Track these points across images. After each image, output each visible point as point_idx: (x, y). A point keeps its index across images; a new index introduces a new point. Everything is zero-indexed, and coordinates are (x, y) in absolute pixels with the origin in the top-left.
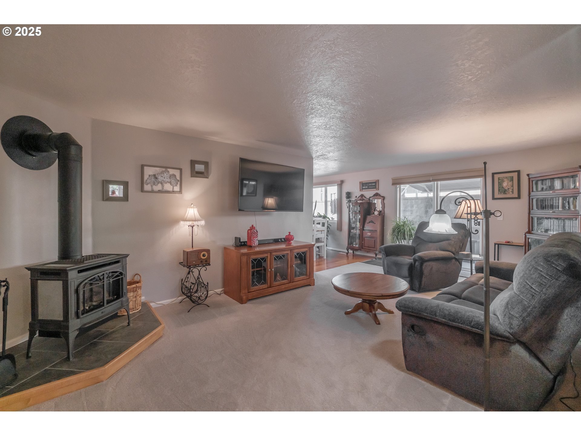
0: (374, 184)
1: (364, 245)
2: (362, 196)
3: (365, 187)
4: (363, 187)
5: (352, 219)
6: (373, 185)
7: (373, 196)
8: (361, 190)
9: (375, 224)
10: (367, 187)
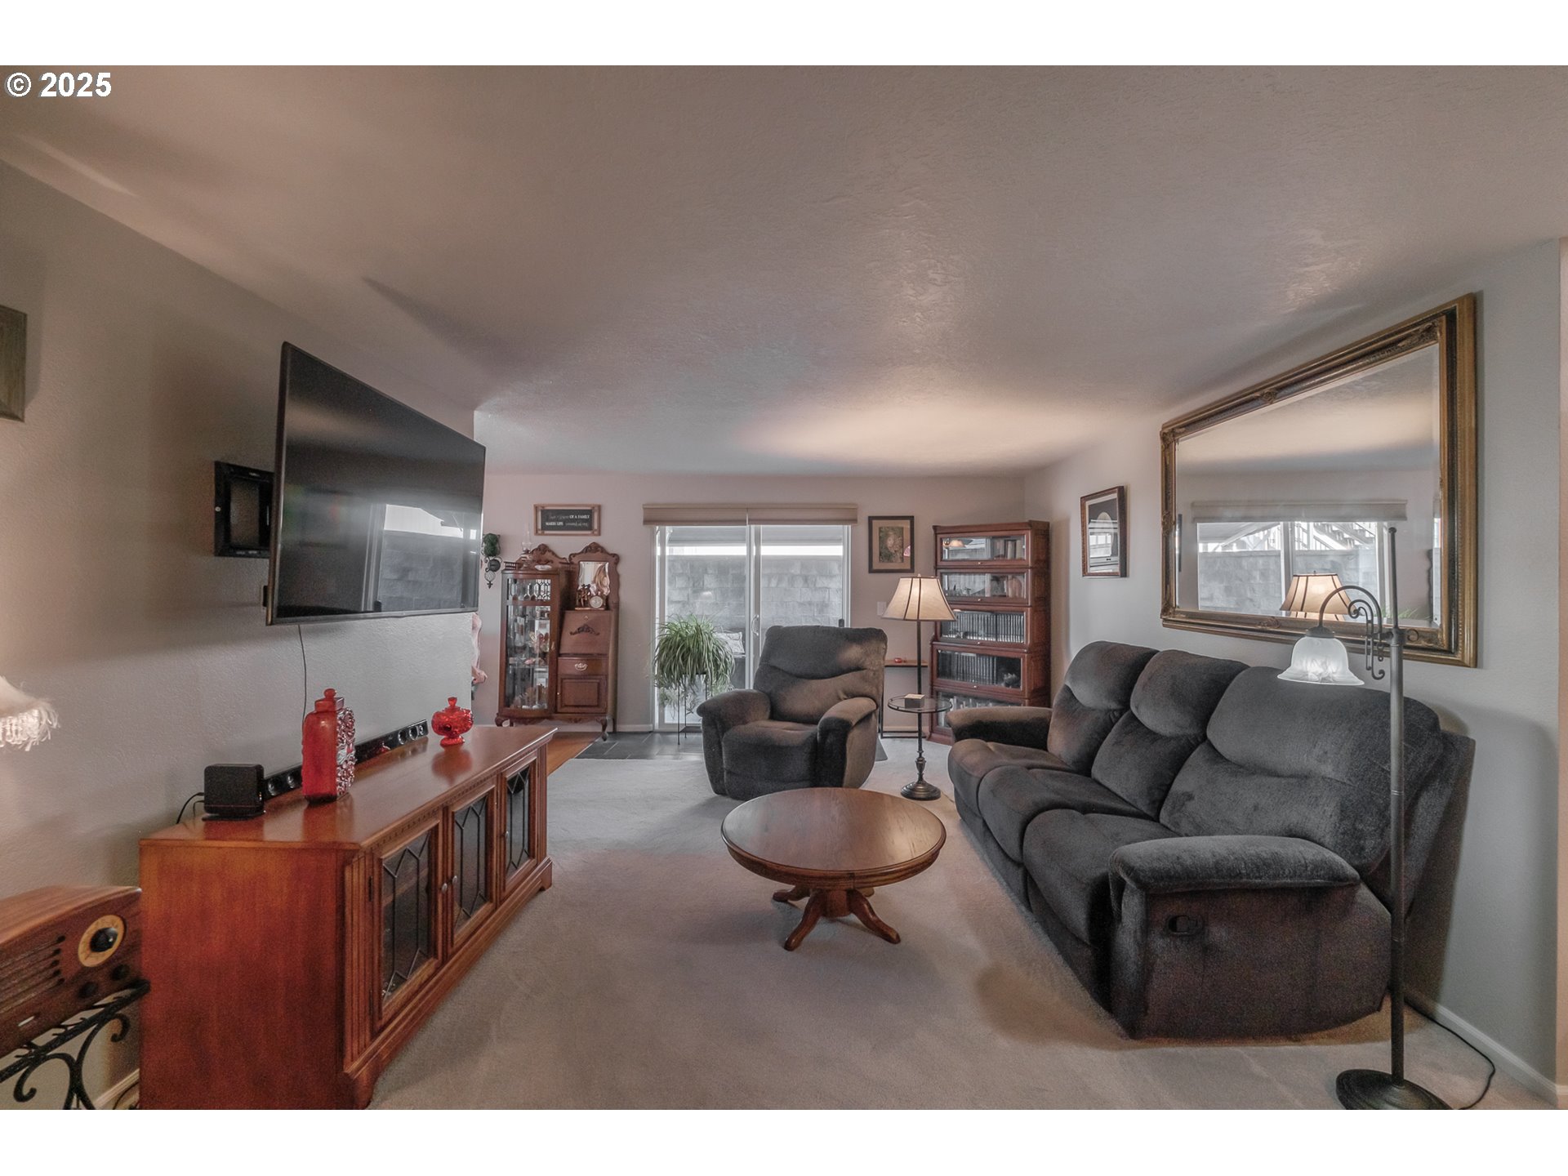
0: (585, 517)
1: (562, 701)
2: (544, 549)
3: (553, 524)
4: (547, 524)
5: (516, 621)
6: (581, 519)
7: (582, 552)
8: (540, 532)
9: (598, 634)
10: (561, 523)
